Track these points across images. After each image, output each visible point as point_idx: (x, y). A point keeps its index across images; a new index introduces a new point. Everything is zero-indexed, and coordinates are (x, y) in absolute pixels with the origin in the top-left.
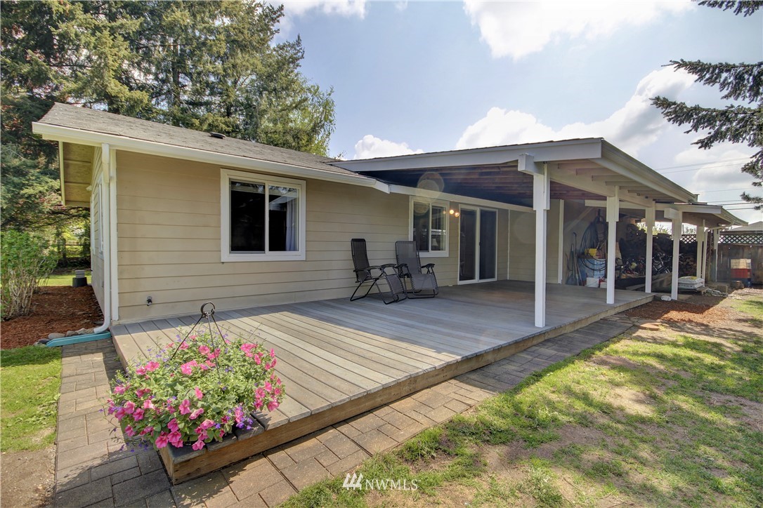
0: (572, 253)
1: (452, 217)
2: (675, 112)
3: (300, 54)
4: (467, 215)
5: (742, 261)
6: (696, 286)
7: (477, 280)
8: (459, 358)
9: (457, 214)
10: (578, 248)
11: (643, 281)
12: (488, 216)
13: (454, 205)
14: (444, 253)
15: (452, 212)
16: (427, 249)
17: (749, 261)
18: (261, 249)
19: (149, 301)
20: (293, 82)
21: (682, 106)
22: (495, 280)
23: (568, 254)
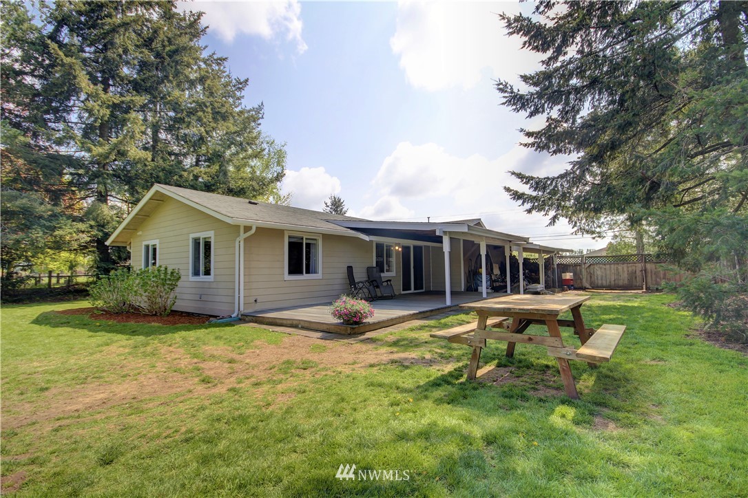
0: (469, 272)
1: (397, 251)
2: (513, 194)
3: (261, 116)
4: (406, 249)
5: (568, 274)
6: (538, 290)
7: (412, 291)
8: (418, 312)
9: (400, 249)
10: (473, 268)
11: (506, 287)
12: (418, 250)
13: (398, 244)
14: (393, 274)
15: (397, 248)
16: (384, 272)
17: (572, 274)
18: (301, 273)
19: (256, 301)
20: (256, 138)
21: (517, 192)
22: (424, 290)
23: (467, 272)
